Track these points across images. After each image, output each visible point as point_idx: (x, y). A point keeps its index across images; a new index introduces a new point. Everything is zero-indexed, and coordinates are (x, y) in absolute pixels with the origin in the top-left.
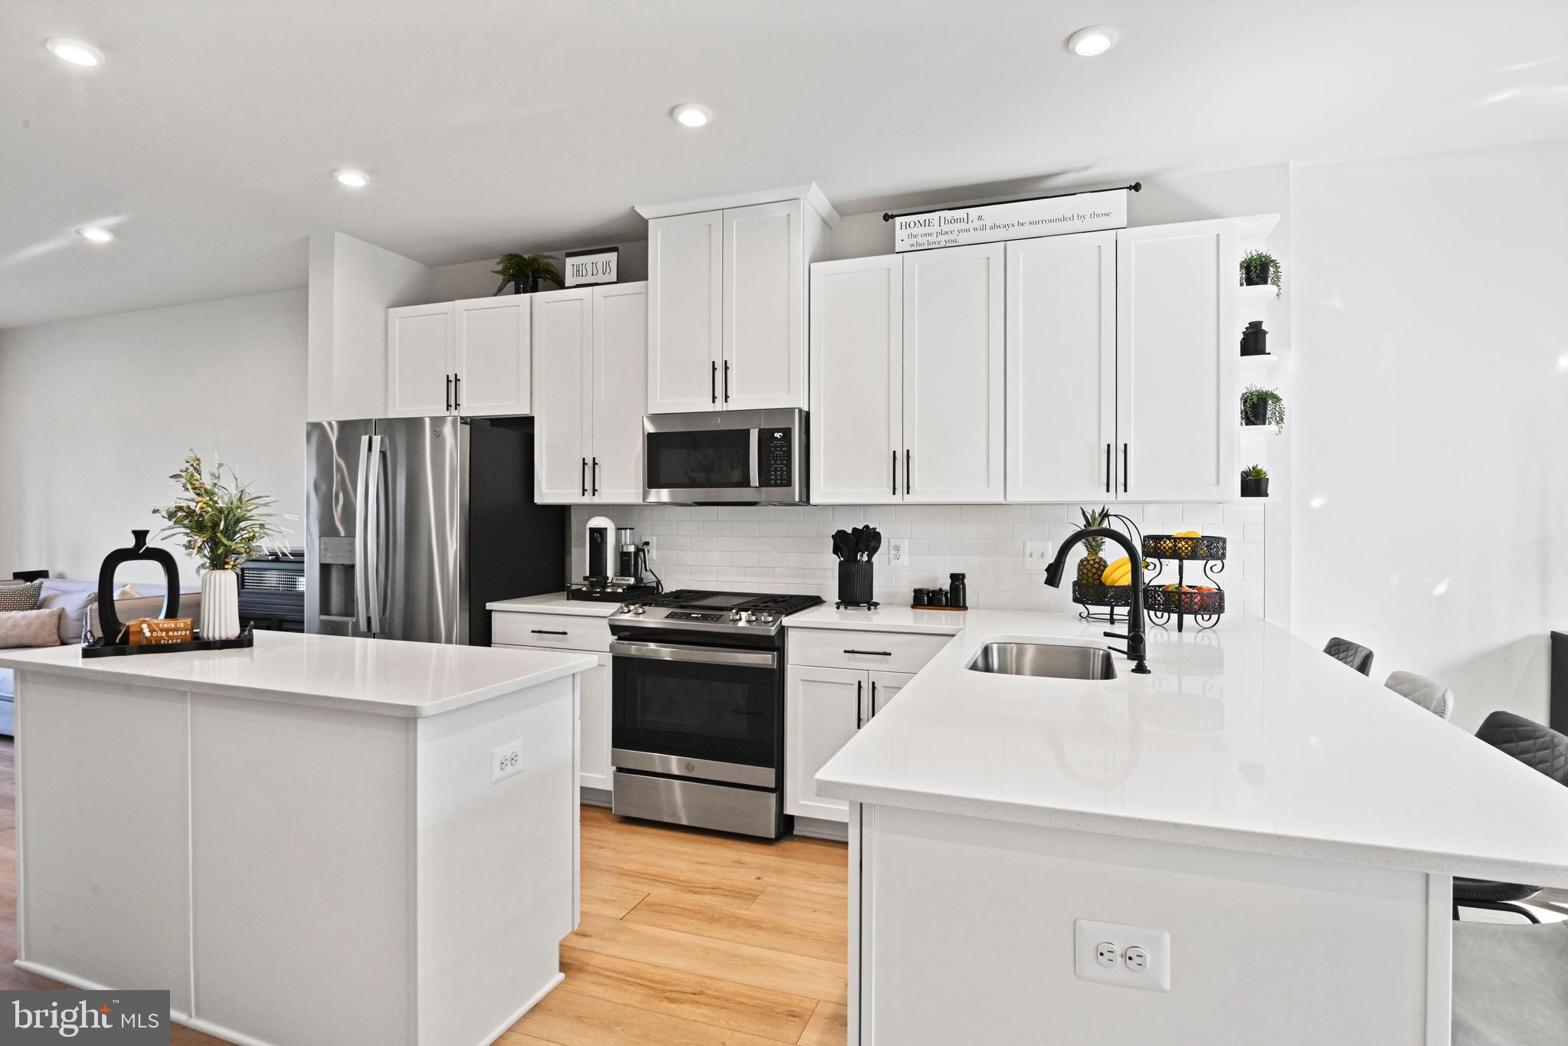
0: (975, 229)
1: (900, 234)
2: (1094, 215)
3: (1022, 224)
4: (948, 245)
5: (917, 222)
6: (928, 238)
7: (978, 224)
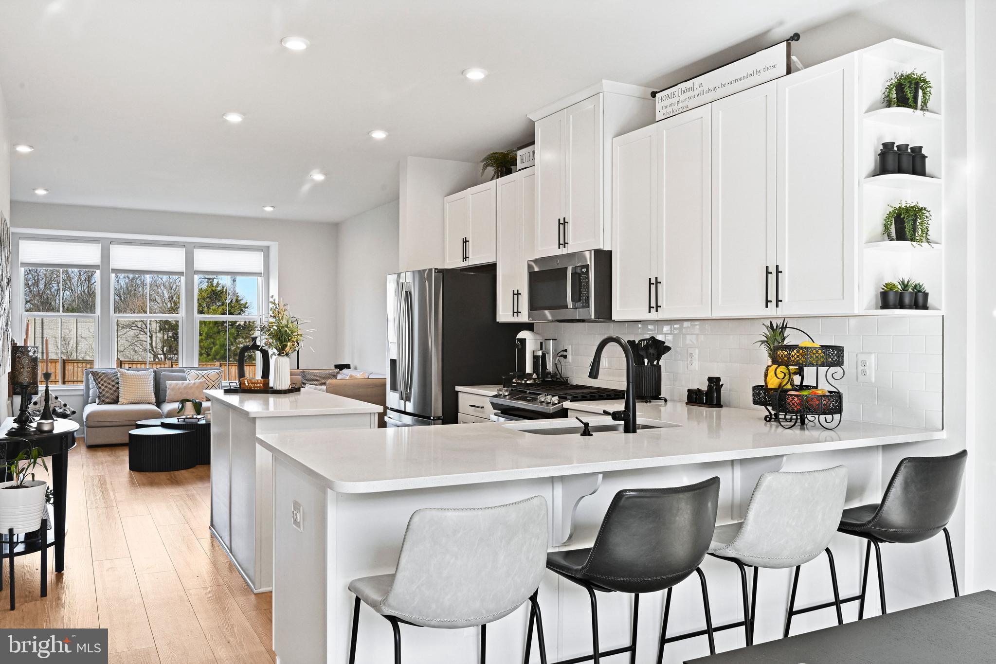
0: (698, 95)
1: (659, 106)
2: (766, 69)
3: (724, 86)
4: (684, 110)
5: (667, 96)
6: (671, 108)
7: (699, 91)
